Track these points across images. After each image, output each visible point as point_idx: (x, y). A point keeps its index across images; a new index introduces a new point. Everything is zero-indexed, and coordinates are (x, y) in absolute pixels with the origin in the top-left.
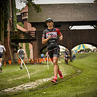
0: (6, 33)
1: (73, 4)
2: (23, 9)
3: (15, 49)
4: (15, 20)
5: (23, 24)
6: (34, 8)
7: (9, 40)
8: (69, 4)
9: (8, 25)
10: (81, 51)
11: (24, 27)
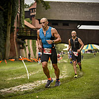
0: (12, 28)
1: (83, 3)
2: (32, 4)
3: (21, 46)
4: (23, 15)
5: (31, 20)
6: (43, 5)
7: (15, 36)
8: (78, 3)
9: (16, 20)
10: (89, 51)
11: (31, 24)
